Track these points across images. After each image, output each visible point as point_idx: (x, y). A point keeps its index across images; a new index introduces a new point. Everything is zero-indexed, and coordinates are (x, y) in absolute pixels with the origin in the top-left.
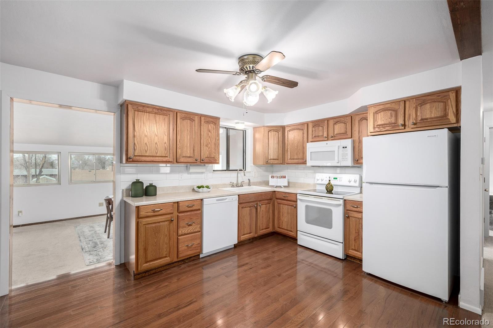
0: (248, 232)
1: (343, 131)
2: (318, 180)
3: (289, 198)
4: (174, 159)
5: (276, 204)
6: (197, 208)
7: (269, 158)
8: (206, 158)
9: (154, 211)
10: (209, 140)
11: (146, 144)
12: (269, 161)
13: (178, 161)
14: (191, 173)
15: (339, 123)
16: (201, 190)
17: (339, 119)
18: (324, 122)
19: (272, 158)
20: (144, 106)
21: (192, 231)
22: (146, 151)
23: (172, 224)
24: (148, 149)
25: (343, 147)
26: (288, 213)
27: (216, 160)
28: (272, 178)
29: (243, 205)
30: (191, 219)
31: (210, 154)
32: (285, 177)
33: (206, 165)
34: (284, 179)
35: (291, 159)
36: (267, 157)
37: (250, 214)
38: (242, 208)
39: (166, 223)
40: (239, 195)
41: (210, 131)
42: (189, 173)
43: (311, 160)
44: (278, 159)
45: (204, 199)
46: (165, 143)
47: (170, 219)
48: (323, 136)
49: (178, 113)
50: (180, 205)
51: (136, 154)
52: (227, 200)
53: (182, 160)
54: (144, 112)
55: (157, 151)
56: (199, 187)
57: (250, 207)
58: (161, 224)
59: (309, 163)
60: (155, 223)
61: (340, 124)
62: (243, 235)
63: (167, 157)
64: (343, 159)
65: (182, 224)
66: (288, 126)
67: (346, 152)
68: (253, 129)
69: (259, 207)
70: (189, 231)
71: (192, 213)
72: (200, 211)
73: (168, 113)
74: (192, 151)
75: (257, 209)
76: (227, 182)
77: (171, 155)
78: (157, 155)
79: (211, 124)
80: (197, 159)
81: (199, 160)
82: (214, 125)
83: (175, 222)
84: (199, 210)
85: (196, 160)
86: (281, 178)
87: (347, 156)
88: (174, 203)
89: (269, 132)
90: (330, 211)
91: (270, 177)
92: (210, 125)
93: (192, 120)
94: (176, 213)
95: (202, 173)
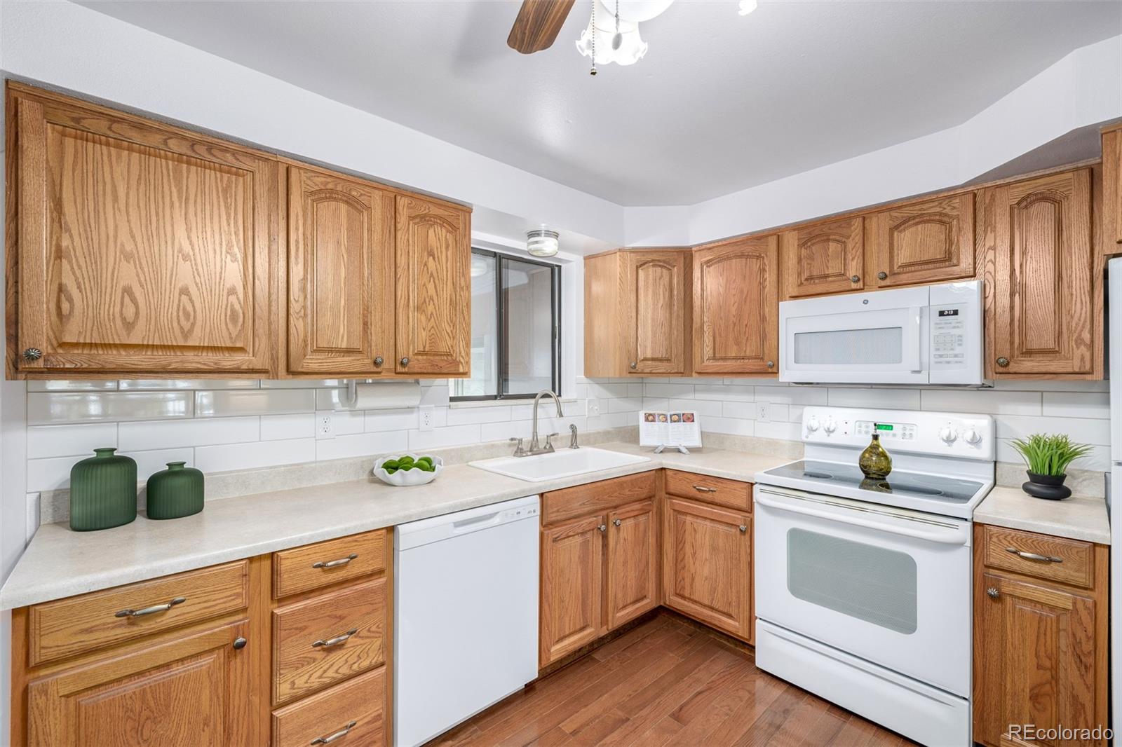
0: (578, 627)
1: (935, 252)
2: (812, 430)
3: (718, 497)
4: (274, 359)
5: (668, 512)
6: (369, 569)
7: (641, 357)
8: (418, 354)
9: (130, 617)
10: (431, 286)
11: (128, 291)
12: (640, 366)
13: (293, 368)
14: (365, 412)
15: (917, 224)
16: (396, 477)
17: (918, 207)
18: (849, 225)
19: (649, 355)
20: (114, 120)
21: (345, 671)
22: (129, 326)
23: (237, 663)
24: (137, 314)
25: (942, 314)
26: (714, 549)
27: (457, 363)
28: (647, 420)
29: (556, 531)
30: (341, 618)
31: (433, 339)
32: (690, 418)
33: (424, 381)
34: (688, 424)
35: (714, 358)
36: (633, 351)
37: (584, 559)
38: (555, 540)
39: (207, 661)
40: (542, 495)
41: (431, 254)
42: (354, 412)
43: (796, 361)
44: (668, 360)
45: (402, 527)
46: (232, 291)
47: (226, 639)
48: (844, 275)
49: (294, 172)
50: (285, 565)
51: (68, 338)
52: (496, 520)
53: (312, 362)
54: (118, 147)
55: (186, 326)
56: (391, 467)
57: (582, 534)
58: (178, 670)
59: (789, 372)
60: (141, 674)
61: (920, 227)
62: (558, 642)
63: (242, 349)
64: (941, 356)
65: (290, 650)
66: (704, 248)
67: (957, 332)
68: (583, 261)
69: (612, 530)
70: (331, 673)
71: (346, 591)
72: (383, 580)
73: (248, 164)
74: (358, 328)
75: (605, 536)
76: (501, 436)
77: (263, 344)
78: (190, 343)
79: (438, 229)
80: (379, 360)
81: (388, 363)
82: (448, 231)
83: (257, 645)
84: (380, 572)
85: (376, 363)
86: (679, 421)
87: (960, 345)
88: (251, 560)
89: (637, 268)
90: (908, 565)
91: (642, 418)
92: (431, 232)
93: (356, 205)
94: (263, 605)
95: (410, 409)
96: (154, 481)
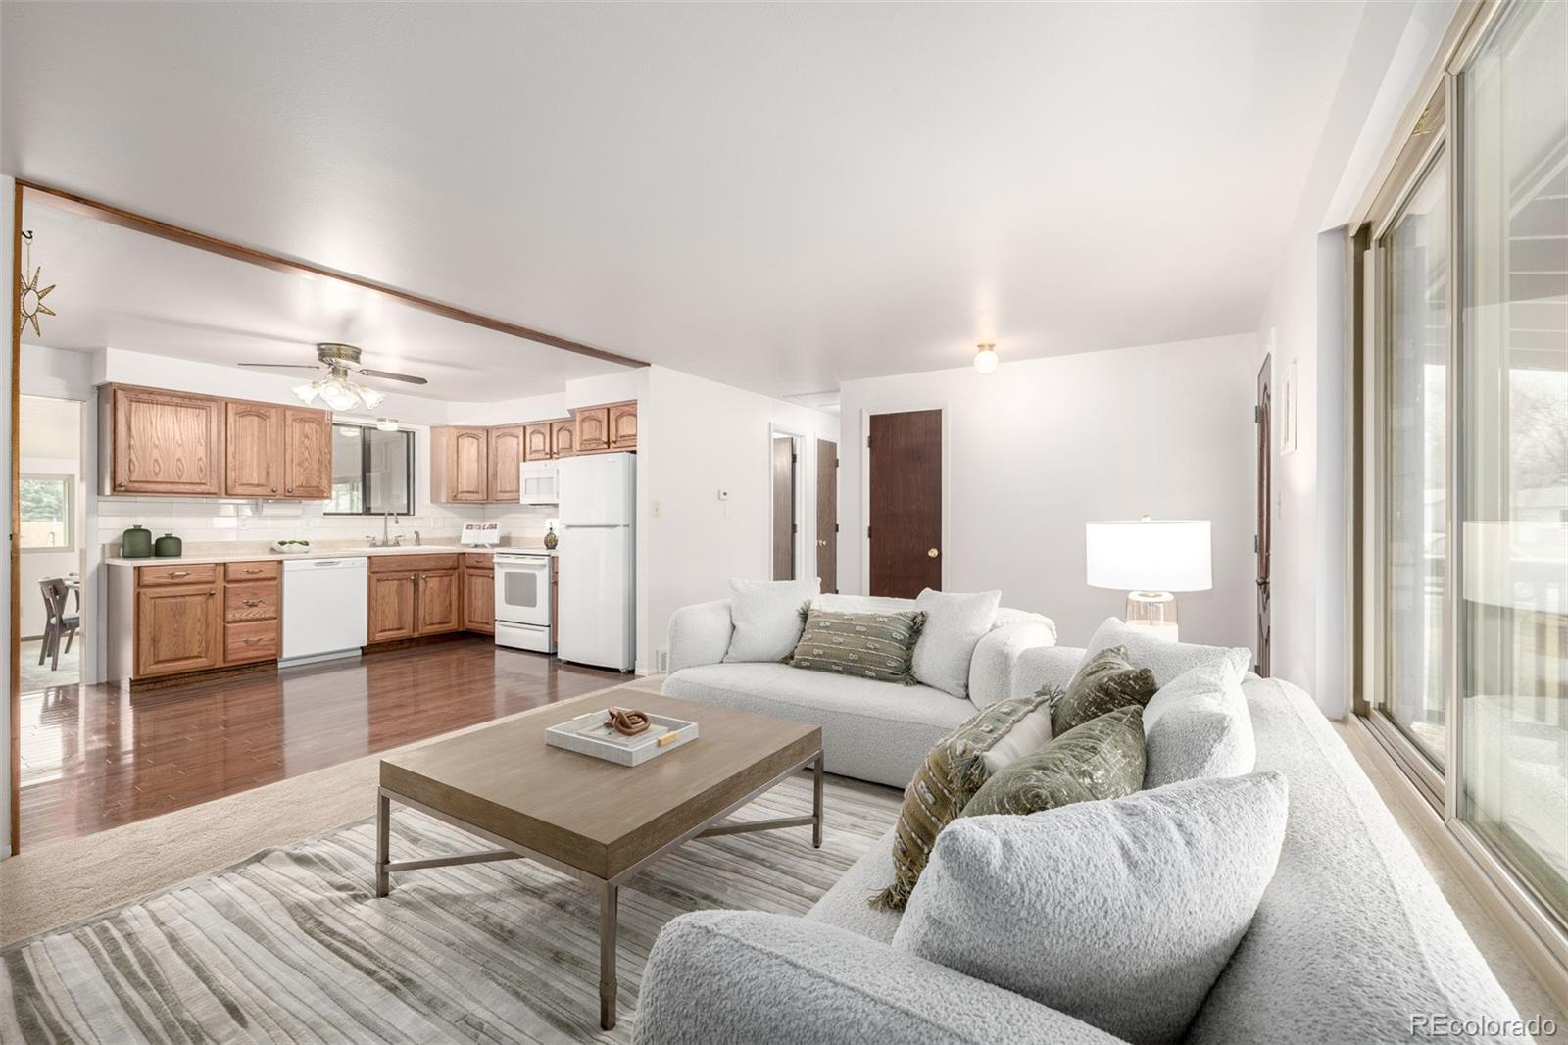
0: (395, 627)
1: (568, 444)
3: (485, 564)
4: (220, 489)
5: (466, 577)
6: (269, 576)
7: (460, 490)
8: (299, 487)
9: (172, 576)
10: (306, 453)
11: (156, 460)
12: (459, 496)
13: (229, 492)
14: (266, 517)
15: (564, 429)
16: (285, 548)
18: (547, 426)
19: (465, 489)
20: (151, 393)
21: (257, 616)
22: (157, 474)
23: (210, 601)
24: (160, 470)
27: (323, 492)
28: (468, 528)
29: (378, 576)
30: (255, 594)
31: (307, 481)
32: (495, 528)
33: (304, 502)
34: (494, 531)
36: (455, 485)
37: (400, 593)
38: (379, 581)
39: (199, 598)
40: (370, 557)
41: (306, 437)
42: (261, 517)
43: (527, 493)
44: (477, 492)
45: (285, 562)
46: (200, 459)
47: (207, 592)
48: (544, 451)
49: (230, 405)
50: (230, 569)
51: (133, 479)
52: (340, 565)
53: (239, 490)
54: (152, 403)
55: (180, 474)
56: (282, 543)
57: (399, 580)
58: (188, 598)
59: (525, 500)
60: (175, 597)
61: (565, 431)
62: (382, 631)
63: (204, 484)
65: (232, 602)
68: (429, 430)
69: (422, 583)
70: (251, 615)
71: (258, 584)
72: (276, 582)
73: (206, 404)
74: (264, 474)
75: (416, 585)
76: (360, 536)
77: (215, 482)
78: (182, 481)
79: (311, 425)
80: (275, 490)
81: (281, 491)
82: (317, 425)
83: (219, 597)
84: (275, 579)
85: (273, 491)
86: (486, 529)
88: (216, 564)
89: (458, 438)
90: (533, 577)
91: (465, 527)
92: (306, 426)
93: (262, 416)
94: (220, 583)
95: (296, 517)
96: (158, 541)
